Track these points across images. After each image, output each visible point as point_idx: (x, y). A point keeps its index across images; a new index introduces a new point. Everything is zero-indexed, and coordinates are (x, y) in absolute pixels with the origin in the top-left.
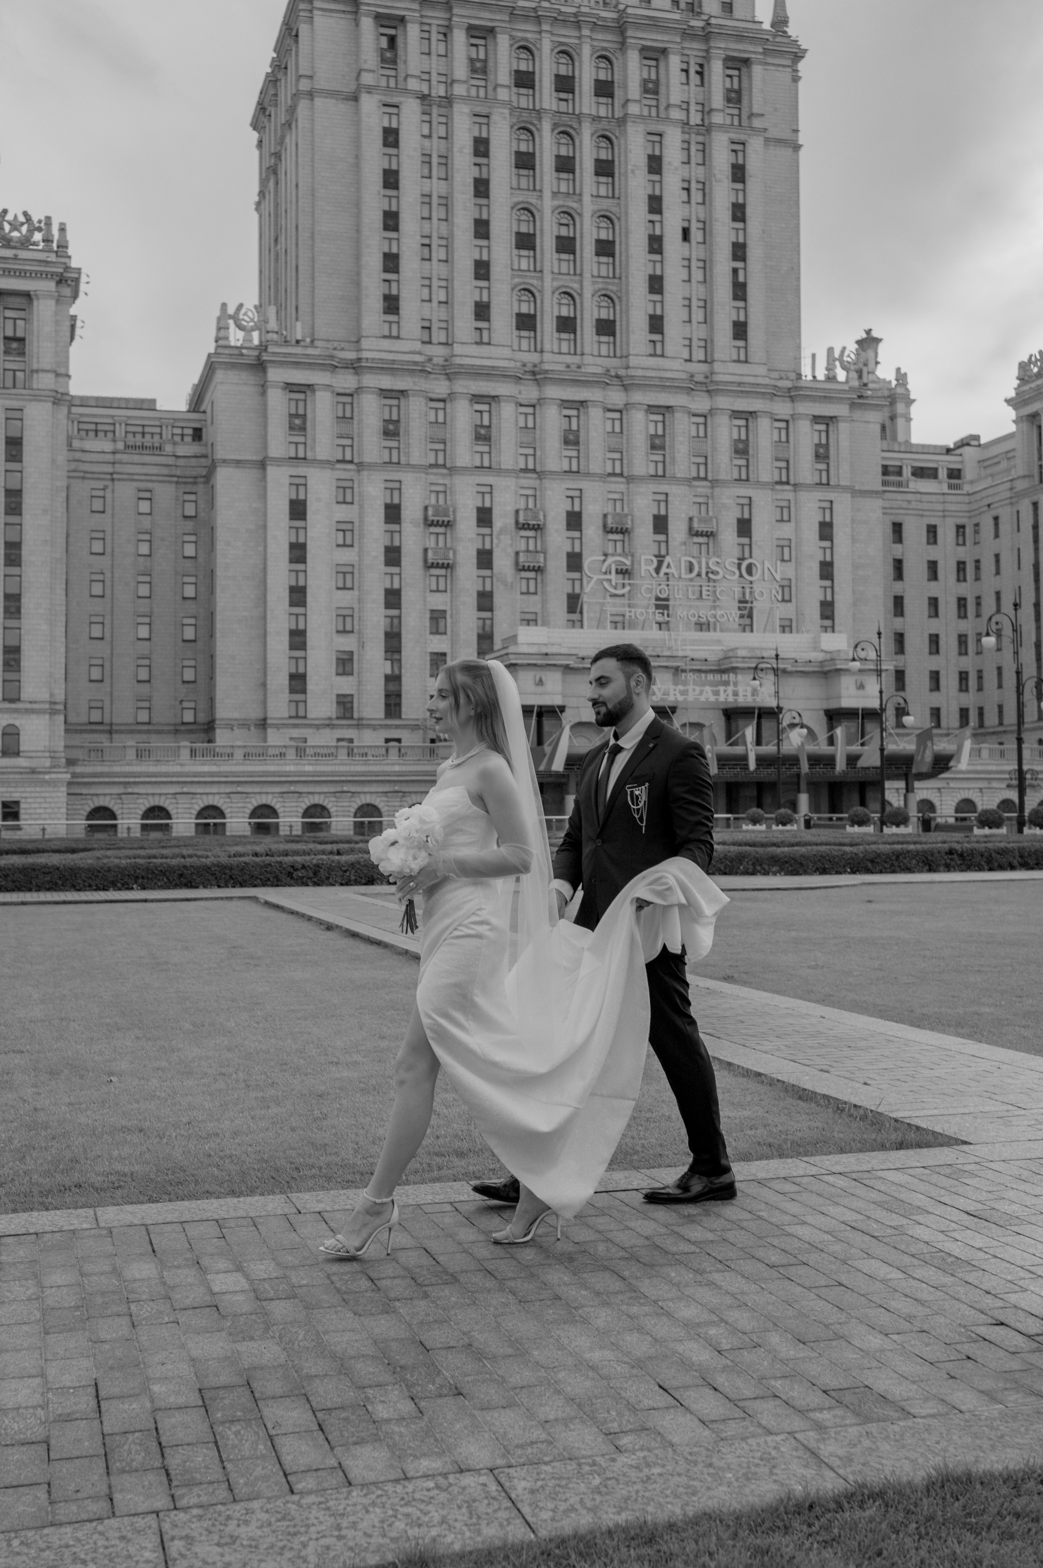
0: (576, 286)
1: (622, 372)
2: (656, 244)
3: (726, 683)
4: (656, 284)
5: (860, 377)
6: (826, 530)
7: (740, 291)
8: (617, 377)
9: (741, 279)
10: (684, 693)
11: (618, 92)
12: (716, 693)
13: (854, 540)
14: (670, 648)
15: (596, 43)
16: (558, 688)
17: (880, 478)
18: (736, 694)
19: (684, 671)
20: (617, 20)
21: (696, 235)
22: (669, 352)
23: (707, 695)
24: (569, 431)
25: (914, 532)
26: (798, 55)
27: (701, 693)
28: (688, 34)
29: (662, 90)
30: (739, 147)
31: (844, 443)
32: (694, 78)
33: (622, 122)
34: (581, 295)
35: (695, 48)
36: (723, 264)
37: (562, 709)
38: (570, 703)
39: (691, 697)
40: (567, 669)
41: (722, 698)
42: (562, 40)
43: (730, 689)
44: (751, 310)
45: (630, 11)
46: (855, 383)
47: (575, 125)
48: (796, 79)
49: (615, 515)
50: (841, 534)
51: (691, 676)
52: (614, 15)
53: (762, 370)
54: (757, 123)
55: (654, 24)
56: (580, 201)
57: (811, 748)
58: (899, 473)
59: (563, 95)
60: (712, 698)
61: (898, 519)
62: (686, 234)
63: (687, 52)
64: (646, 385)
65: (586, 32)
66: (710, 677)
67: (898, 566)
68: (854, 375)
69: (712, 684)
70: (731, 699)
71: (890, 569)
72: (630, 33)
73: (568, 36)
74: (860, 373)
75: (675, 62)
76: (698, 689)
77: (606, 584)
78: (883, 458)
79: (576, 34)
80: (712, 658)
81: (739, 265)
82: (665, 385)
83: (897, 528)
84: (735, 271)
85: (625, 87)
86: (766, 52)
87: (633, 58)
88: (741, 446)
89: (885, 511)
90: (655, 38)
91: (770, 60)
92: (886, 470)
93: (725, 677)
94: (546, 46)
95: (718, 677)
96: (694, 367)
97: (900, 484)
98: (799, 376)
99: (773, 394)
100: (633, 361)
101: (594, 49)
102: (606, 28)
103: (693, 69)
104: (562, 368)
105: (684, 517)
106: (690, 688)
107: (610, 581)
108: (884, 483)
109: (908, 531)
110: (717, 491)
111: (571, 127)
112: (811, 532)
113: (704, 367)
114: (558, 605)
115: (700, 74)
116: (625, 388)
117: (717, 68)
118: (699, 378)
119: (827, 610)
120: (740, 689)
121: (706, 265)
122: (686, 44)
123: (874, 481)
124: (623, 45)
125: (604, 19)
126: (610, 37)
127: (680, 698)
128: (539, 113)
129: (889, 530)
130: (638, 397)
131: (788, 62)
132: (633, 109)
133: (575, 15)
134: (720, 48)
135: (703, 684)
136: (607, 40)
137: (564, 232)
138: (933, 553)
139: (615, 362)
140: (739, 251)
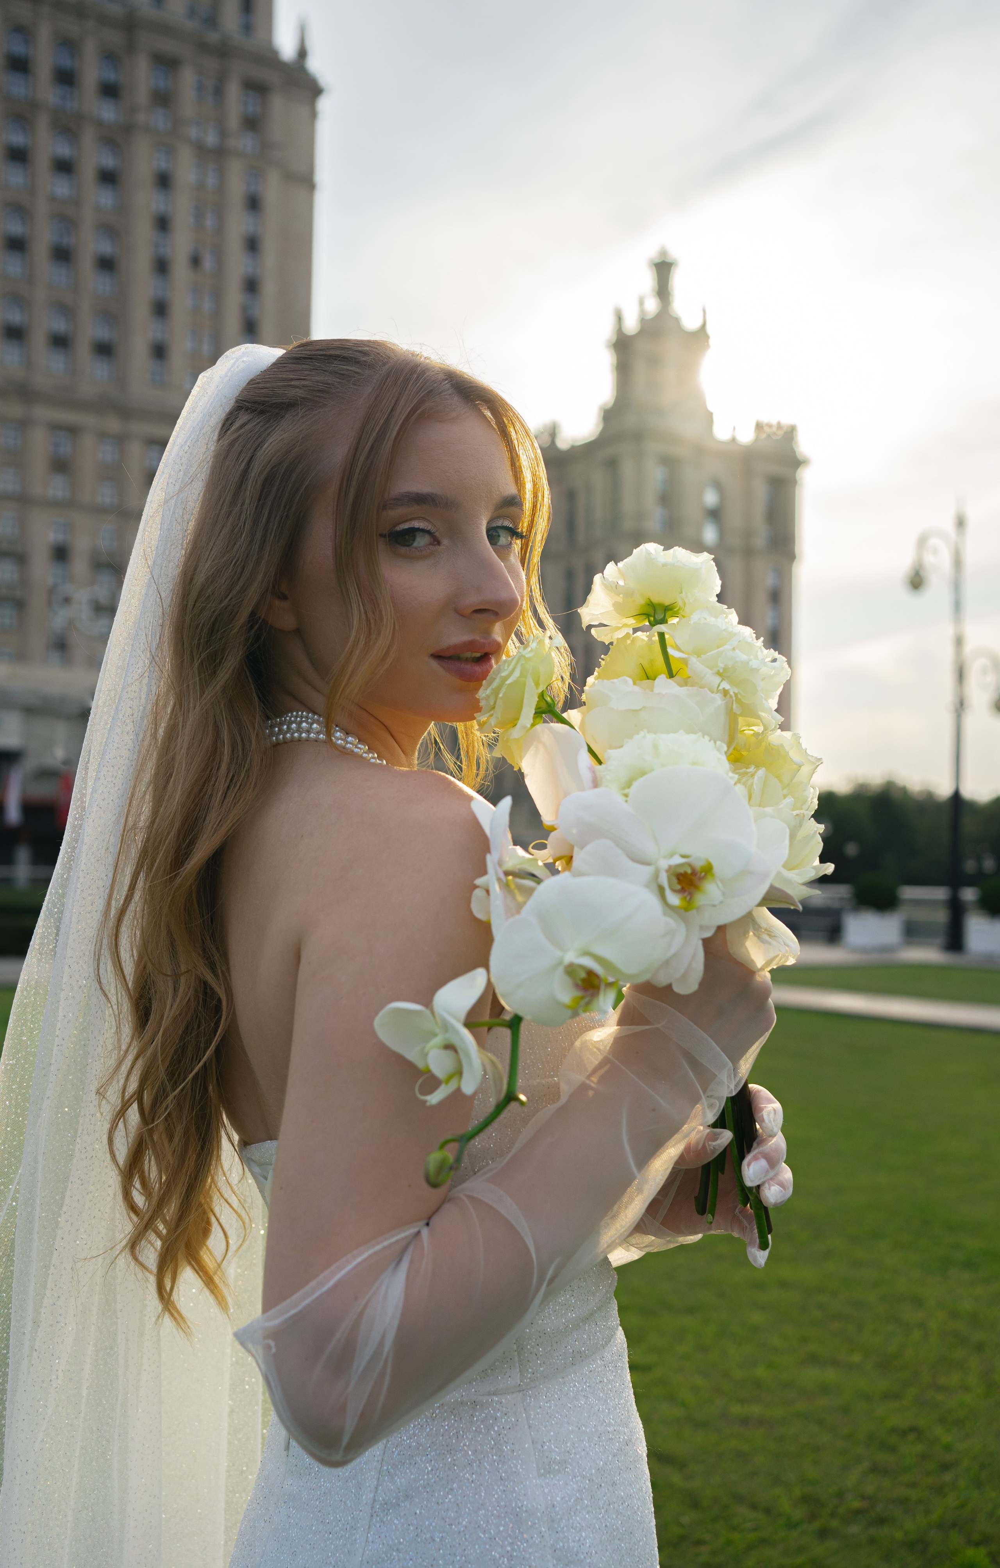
0: (71, 301)
1: (119, 398)
2: (162, 267)
4: (161, 309)
7: (251, 326)
8: (115, 403)
9: (253, 313)
11: (125, 96)
15: (102, 39)
20: (126, 18)
21: (208, 263)
22: (172, 381)
24: (57, 456)
26: (317, 92)
28: (203, 47)
29: (173, 102)
30: (253, 177)
32: (210, 99)
33: (129, 128)
34: (76, 310)
35: (210, 63)
36: (234, 297)
37: (18, 753)
40: (27, 710)
42: (64, 27)
45: (141, 11)
47: (78, 124)
48: (314, 115)
52: (122, 12)
54: (273, 155)
55: (166, 30)
56: (78, 208)
59: (63, 89)
62: (196, 261)
63: (202, 67)
64: (144, 415)
65: (91, 24)
72: (139, 35)
73: (72, 27)
75: (188, 77)
79: (79, 24)
81: (250, 299)
82: (163, 417)
84: (246, 306)
85: (133, 91)
86: (286, 83)
87: (143, 62)
90: (167, 46)
91: (290, 91)
94: (44, 34)
100: (131, 389)
101: (99, 48)
102: (113, 25)
103: (211, 86)
111: (69, 127)
115: (216, 92)
116: (123, 416)
117: (234, 91)
121: (218, 295)
122: (203, 59)
124: (131, 47)
125: (112, 14)
126: (117, 34)
128: (34, 105)
130: (137, 427)
131: (306, 96)
132: (140, 118)
134: (237, 70)
136: (115, 38)
137: (60, 241)
140: (252, 286)
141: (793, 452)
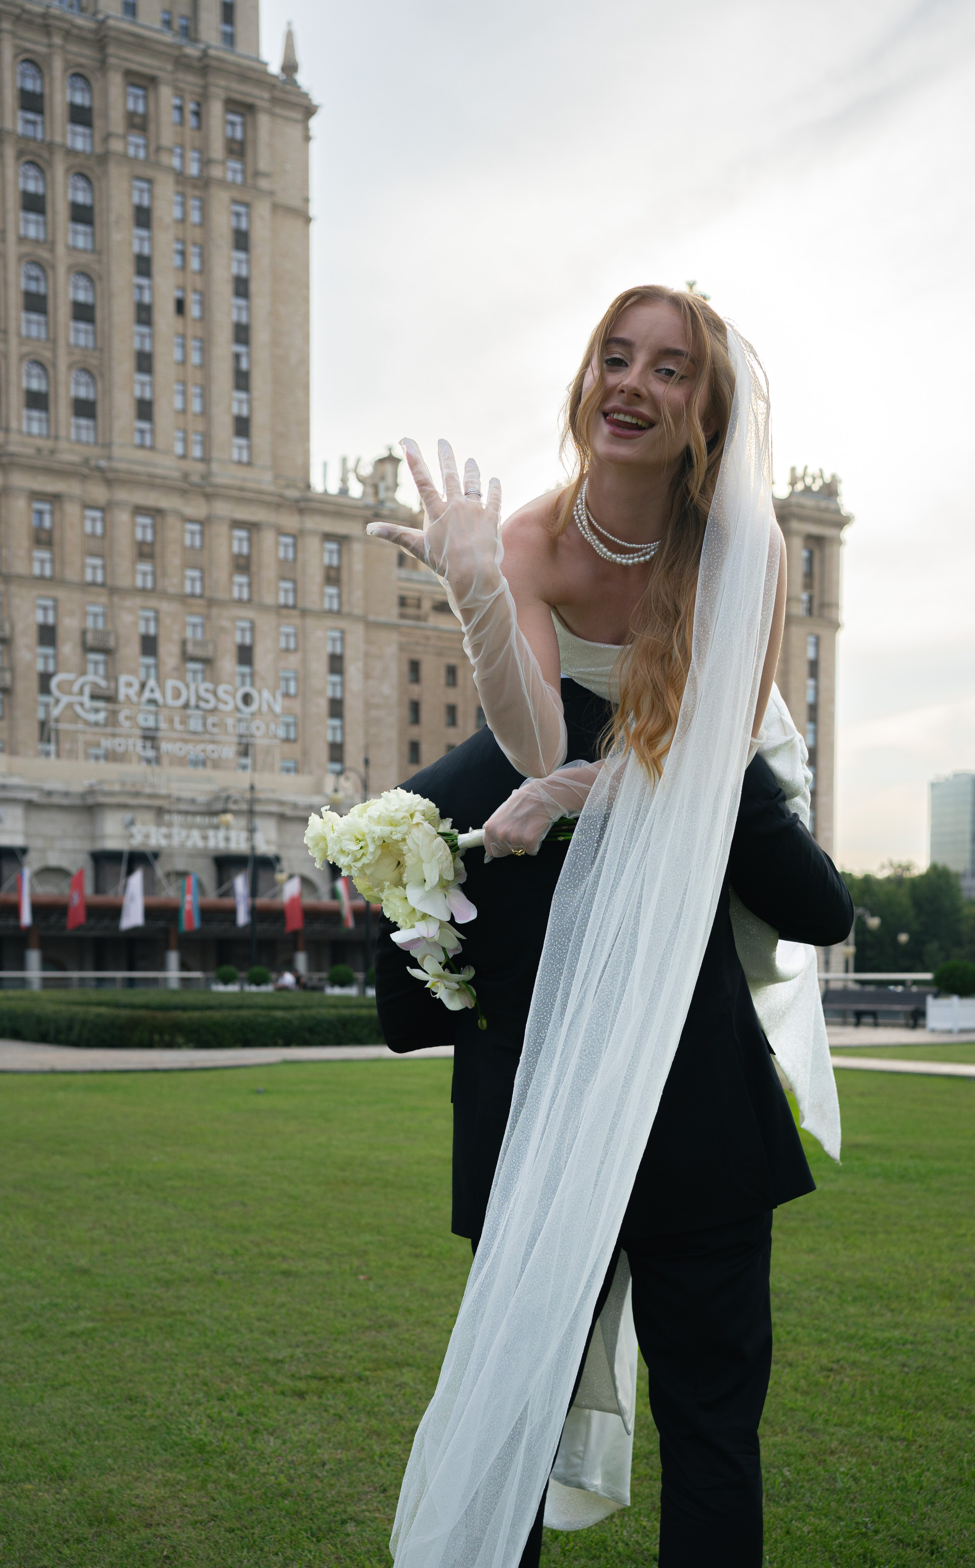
0: (48, 354)
1: (103, 463)
2: (144, 314)
3: (217, 827)
4: (145, 362)
5: (376, 493)
6: (336, 664)
7: (242, 380)
8: (99, 469)
9: (244, 365)
10: (168, 836)
11: (97, 122)
12: (205, 838)
13: (367, 676)
14: (152, 786)
15: (70, 57)
16: (19, 825)
17: (395, 610)
18: (227, 839)
19: (169, 812)
20: (96, 32)
21: (194, 310)
22: (161, 443)
23: (195, 839)
24: (39, 529)
25: (433, 671)
26: (309, 111)
27: (188, 837)
28: (181, 63)
29: (152, 127)
30: (242, 209)
31: (358, 566)
32: (191, 121)
33: (103, 158)
34: (54, 365)
35: (190, 81)
36: (224, 347)
37: (24, 851)
38: (35, 844)
39: (176, 842)
40: (30, 805)
41: (212, 844)
42: (28, 45)
43: (222, 834)
44: (256, 404)
45: (111, 22)
46: (371, 500)
47: (46, 155)
48: (307, 138)
49: (96, 631)
50: (353, 669)
51: (177, 819)
52: (91, 25)
53: (267, 476)
54: (263, 184)
55: (141, 44)
56: (52, 250)
57: (309, 901)
58: (419, 606)
59: (31, 116)
60: (200, 844)
61: (416, 657)
62: (180, 306)
63: (181, 85)
64: (131, 481)
65: (57, 40)
66: (199, 820)
67: (415, 708)
68: (370, 490)
69: (202, 828)
70: (222, 845)
71: (406, 712)
72: (111, 50)
73: (37, 44)
74: (376, 487)
75: (167, 96)
76: (184, 833)
77: (78, 709)
78: (402, 589)
79: (45, 40)
80: (202, 798)
81: (241, 349)
82: (153, 483)
83: (415, 667)
84: (237, 357)
85: (106, 116)
86: (274, 100)
87: (116, 81)
88: (242, 562)
89: (402, 648)
90: (143, 63)
91: (278, 110)
92: (403, 602)
93: (215, 820)
95: (206, 820)
96: (188, 465)
97: (418, 618)
98: (308, 486)
99: (280, 504)
100: (117, 452)
101: (67, 65)
102: (82, 40)
103: (191, 106)
104: (30, 451)
105: (176, 637)
106: (175, 830)
107: (82, 705)
108: (403, 616)
109: (426, 670)
110: (215, 611)
111: (40, 156)
112: (320, 665)
113: (200, 467)
114: (28, 731)
115: (197, 114)
116: (109, 483)
117: (216, 109)
118: (195, 479)
119: (336, 752)
120: (233, 834)
121: (205, 346)
122: (181, 76)
123: (391, 614)
124: (103, 65)
125: (80, 28)
126: (87, 51)
127: (163, 842)
129: (406, 668)
130: (122, 495)
131: (298, 116)
132: (116, 145)
133: (45, 16)
134: (219, 88)
135: (190, 827)
136: (85, 55)
137: (33, 287)
138: (453, 696)
139: (96, 451)
140: (242, 334)
141: (838, 511)
